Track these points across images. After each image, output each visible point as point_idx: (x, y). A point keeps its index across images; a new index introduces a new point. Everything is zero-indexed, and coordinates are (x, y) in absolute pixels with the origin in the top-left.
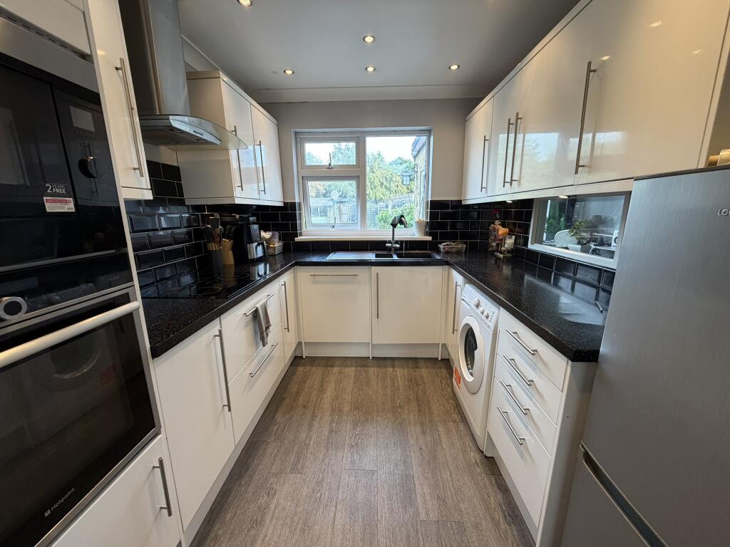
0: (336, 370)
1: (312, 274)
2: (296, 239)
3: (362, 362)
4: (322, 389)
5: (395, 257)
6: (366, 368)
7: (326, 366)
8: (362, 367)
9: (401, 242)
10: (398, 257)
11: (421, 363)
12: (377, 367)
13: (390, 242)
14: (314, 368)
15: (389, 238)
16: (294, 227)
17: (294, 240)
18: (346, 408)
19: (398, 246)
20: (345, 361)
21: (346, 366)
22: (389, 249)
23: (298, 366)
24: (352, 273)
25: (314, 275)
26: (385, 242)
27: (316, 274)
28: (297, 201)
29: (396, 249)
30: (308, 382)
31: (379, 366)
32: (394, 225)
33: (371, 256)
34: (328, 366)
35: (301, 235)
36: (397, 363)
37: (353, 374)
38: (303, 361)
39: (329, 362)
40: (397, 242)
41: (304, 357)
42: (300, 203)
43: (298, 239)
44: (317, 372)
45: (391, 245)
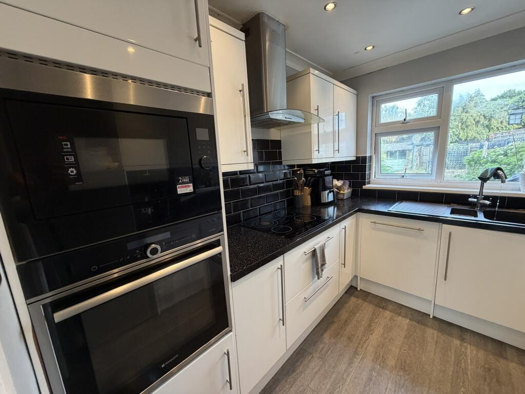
0: (387, 314)
1: (373, 221)
2: (364, 187)
3: (420, 317)
4: (369, 329)
5: (481, 217)
6: (423, 327)
7: (378, 306)
8: (418, 323)
9: (494, 199)
10: (485, 217)
12: (439, 331)
13: (475, 197)
14: (366, 303)
15: (476, 191)
16: (364, 177)
17: (362, 188)
18: (391, 362)
19: (488, 202)
20: (400, 309)
21: (399, 314)
22: (474, 205)
23: (351, 295)
24: (418, 227)
25: (375, 223)
26: (469, 196)
27: (376, 221)
28: (368, 155)
29: (484, 205)
30: (358, 315)
32: (484, 179)
33: (444, 212)
34: (380, 307)
35: (369, 183)
36: (467, 336)
37: (405, 327)
38: (357, 293)
39: (381, 303)
40: (486, 198)
41: (359, 289)
43: (367, 187)
45: (476, 200)
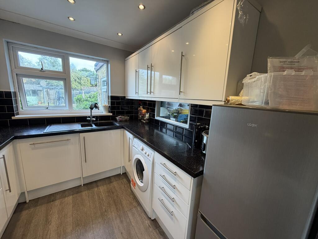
2: (13, 118)
3: (76, 190)
4: (47, 222)
5: (94, 127)
6: (80, 194)
7: (49, 202)
8: (77, 193)
9: (96, 117)
10: (96, 126)
11: (113, 179)
12: (87, 190)
13: (89, 117)
15: (89, 114)
16: (11, 109)
17: (11, 118)
19: (94, 119)
20: (64, 193)
21: (65, 197)
22: (89, 121)
24: (67, 139)
26: (86, 117)
27: (35, 143)
28: (12, 90)
29: (93, 121)
31: (89, 189)
32: (91, 108)
33: (77, 127)
34: (51, 202)
35: (18, 114)
36: (99, 183)
37: (71, 201)
38: (26, 206)
39: (50, 198)
40: (94, 117)
41: (27, 201)
42: (15, 93)
44: (41, 210)
45: (90, 119)
